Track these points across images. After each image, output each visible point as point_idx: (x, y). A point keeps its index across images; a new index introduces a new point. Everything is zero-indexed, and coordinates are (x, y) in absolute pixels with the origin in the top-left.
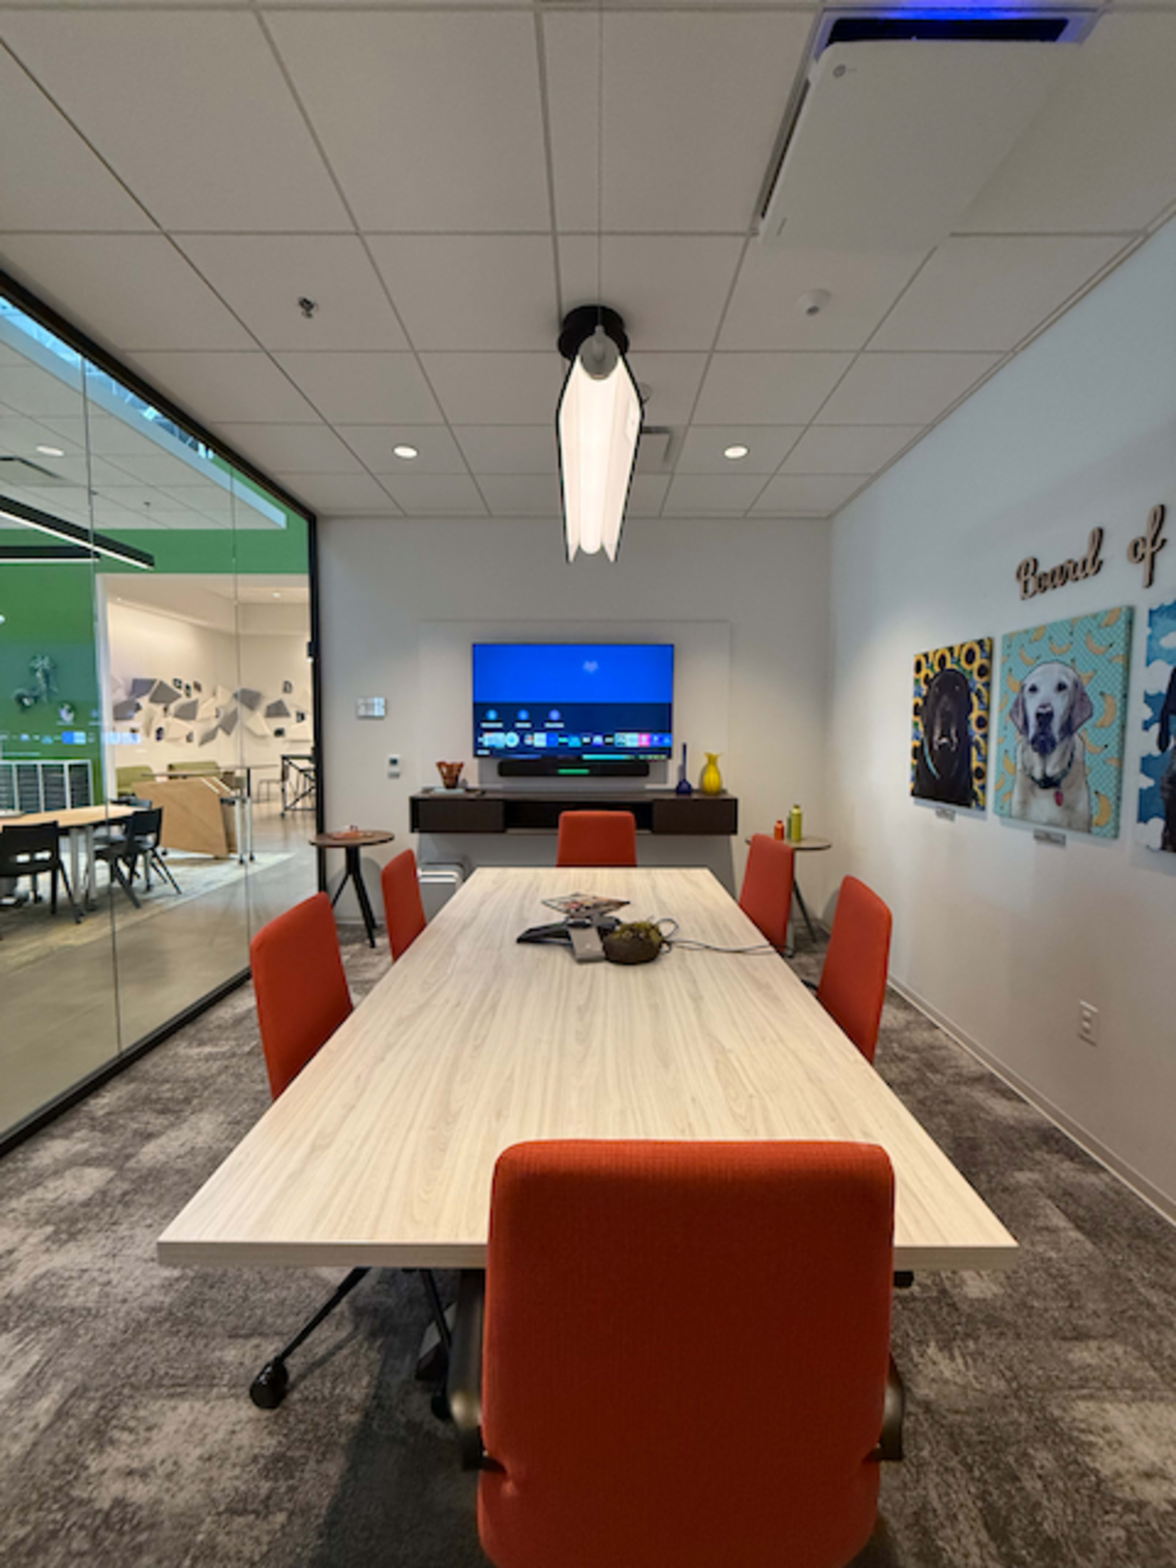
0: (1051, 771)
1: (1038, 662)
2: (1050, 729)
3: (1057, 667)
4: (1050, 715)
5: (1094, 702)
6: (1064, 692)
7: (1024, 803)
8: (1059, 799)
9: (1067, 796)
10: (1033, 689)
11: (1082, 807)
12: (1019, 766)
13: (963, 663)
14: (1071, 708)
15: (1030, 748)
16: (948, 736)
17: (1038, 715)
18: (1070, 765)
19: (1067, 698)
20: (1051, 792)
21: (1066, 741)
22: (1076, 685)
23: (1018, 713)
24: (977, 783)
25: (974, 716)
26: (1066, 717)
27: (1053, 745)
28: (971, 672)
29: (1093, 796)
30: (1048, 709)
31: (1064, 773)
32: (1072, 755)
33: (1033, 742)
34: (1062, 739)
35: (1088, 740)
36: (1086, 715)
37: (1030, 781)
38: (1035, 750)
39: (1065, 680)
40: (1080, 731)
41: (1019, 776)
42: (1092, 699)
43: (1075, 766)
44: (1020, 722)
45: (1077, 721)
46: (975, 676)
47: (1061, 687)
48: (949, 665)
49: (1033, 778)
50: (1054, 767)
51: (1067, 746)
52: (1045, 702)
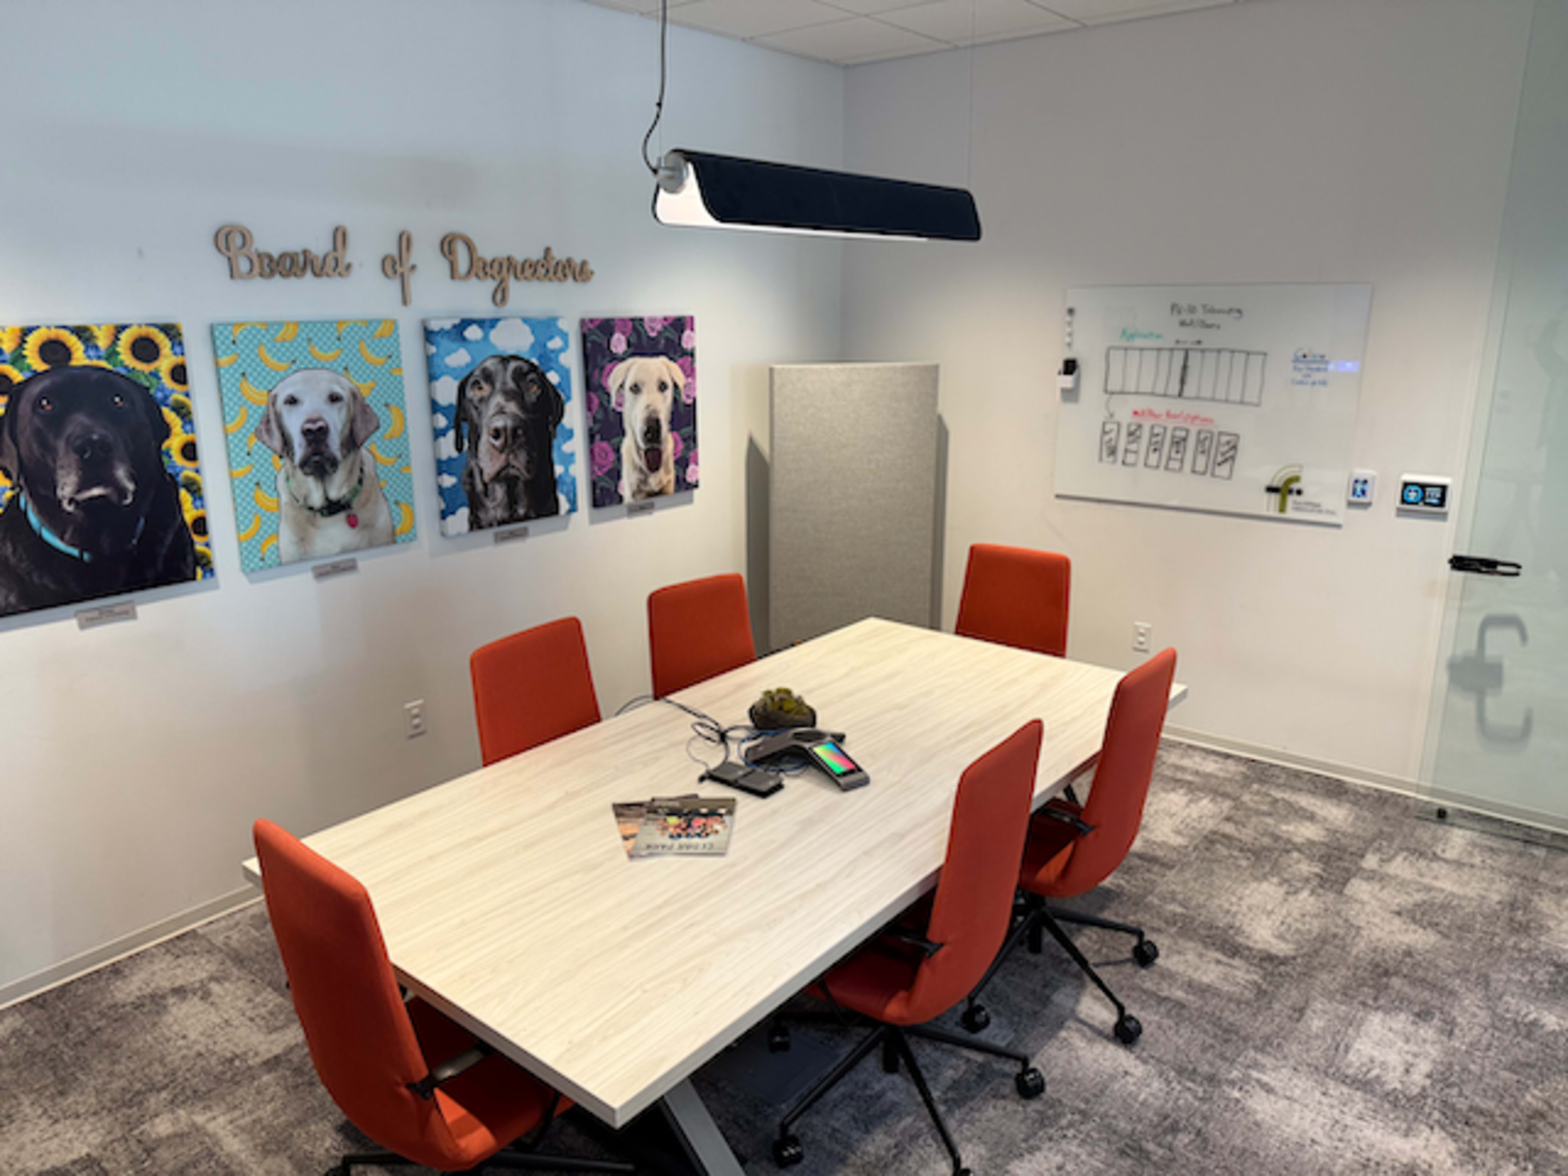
0: (334, 495)
1: (294, 367)
2: (327, 446)
3: (325, 375)
4: (323, 431)
5: (379, 414)
6: (338, 405)
7: (303, 540)
8: (353, 522)
9: (363, 515)
10: (292, 401)
11: (383, 521)
12: (285, 498)
13: (126, 357)
14: (352, 421)
15: (299, 473)
16: (110, 481)
17: (306, 433)
18: (360, 481)
19: (344, 412)
20: (341, 517)
21: (351, 457)
22: (354, 396)
23: (269, 431)
24: (199, 543)
25: (174, 443)
26: (347, 431)
27: (334, 464)
28: (155, 375)
29: (393, 507)
30: (320, 424)
31: (355, 492)
32: (362, 470)
33: (303, 464)
34: (344, 457)
35: (378, 453)
36: (372, 428)
37: (307, 513)
38: (306, 474)
39: (338, 389)
40: (366, 444)
41: (286, 510)
42: (375, 410)
43: (366, 482)
44: (277, 443)
45: (361, 434)
46: (167, 382)
47: (334, 398)
48: (80, 357)
49: (311, 508)
50: (340, 488)
51: (353, 463)
52: (315, 416)
